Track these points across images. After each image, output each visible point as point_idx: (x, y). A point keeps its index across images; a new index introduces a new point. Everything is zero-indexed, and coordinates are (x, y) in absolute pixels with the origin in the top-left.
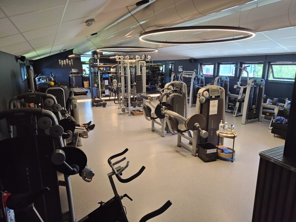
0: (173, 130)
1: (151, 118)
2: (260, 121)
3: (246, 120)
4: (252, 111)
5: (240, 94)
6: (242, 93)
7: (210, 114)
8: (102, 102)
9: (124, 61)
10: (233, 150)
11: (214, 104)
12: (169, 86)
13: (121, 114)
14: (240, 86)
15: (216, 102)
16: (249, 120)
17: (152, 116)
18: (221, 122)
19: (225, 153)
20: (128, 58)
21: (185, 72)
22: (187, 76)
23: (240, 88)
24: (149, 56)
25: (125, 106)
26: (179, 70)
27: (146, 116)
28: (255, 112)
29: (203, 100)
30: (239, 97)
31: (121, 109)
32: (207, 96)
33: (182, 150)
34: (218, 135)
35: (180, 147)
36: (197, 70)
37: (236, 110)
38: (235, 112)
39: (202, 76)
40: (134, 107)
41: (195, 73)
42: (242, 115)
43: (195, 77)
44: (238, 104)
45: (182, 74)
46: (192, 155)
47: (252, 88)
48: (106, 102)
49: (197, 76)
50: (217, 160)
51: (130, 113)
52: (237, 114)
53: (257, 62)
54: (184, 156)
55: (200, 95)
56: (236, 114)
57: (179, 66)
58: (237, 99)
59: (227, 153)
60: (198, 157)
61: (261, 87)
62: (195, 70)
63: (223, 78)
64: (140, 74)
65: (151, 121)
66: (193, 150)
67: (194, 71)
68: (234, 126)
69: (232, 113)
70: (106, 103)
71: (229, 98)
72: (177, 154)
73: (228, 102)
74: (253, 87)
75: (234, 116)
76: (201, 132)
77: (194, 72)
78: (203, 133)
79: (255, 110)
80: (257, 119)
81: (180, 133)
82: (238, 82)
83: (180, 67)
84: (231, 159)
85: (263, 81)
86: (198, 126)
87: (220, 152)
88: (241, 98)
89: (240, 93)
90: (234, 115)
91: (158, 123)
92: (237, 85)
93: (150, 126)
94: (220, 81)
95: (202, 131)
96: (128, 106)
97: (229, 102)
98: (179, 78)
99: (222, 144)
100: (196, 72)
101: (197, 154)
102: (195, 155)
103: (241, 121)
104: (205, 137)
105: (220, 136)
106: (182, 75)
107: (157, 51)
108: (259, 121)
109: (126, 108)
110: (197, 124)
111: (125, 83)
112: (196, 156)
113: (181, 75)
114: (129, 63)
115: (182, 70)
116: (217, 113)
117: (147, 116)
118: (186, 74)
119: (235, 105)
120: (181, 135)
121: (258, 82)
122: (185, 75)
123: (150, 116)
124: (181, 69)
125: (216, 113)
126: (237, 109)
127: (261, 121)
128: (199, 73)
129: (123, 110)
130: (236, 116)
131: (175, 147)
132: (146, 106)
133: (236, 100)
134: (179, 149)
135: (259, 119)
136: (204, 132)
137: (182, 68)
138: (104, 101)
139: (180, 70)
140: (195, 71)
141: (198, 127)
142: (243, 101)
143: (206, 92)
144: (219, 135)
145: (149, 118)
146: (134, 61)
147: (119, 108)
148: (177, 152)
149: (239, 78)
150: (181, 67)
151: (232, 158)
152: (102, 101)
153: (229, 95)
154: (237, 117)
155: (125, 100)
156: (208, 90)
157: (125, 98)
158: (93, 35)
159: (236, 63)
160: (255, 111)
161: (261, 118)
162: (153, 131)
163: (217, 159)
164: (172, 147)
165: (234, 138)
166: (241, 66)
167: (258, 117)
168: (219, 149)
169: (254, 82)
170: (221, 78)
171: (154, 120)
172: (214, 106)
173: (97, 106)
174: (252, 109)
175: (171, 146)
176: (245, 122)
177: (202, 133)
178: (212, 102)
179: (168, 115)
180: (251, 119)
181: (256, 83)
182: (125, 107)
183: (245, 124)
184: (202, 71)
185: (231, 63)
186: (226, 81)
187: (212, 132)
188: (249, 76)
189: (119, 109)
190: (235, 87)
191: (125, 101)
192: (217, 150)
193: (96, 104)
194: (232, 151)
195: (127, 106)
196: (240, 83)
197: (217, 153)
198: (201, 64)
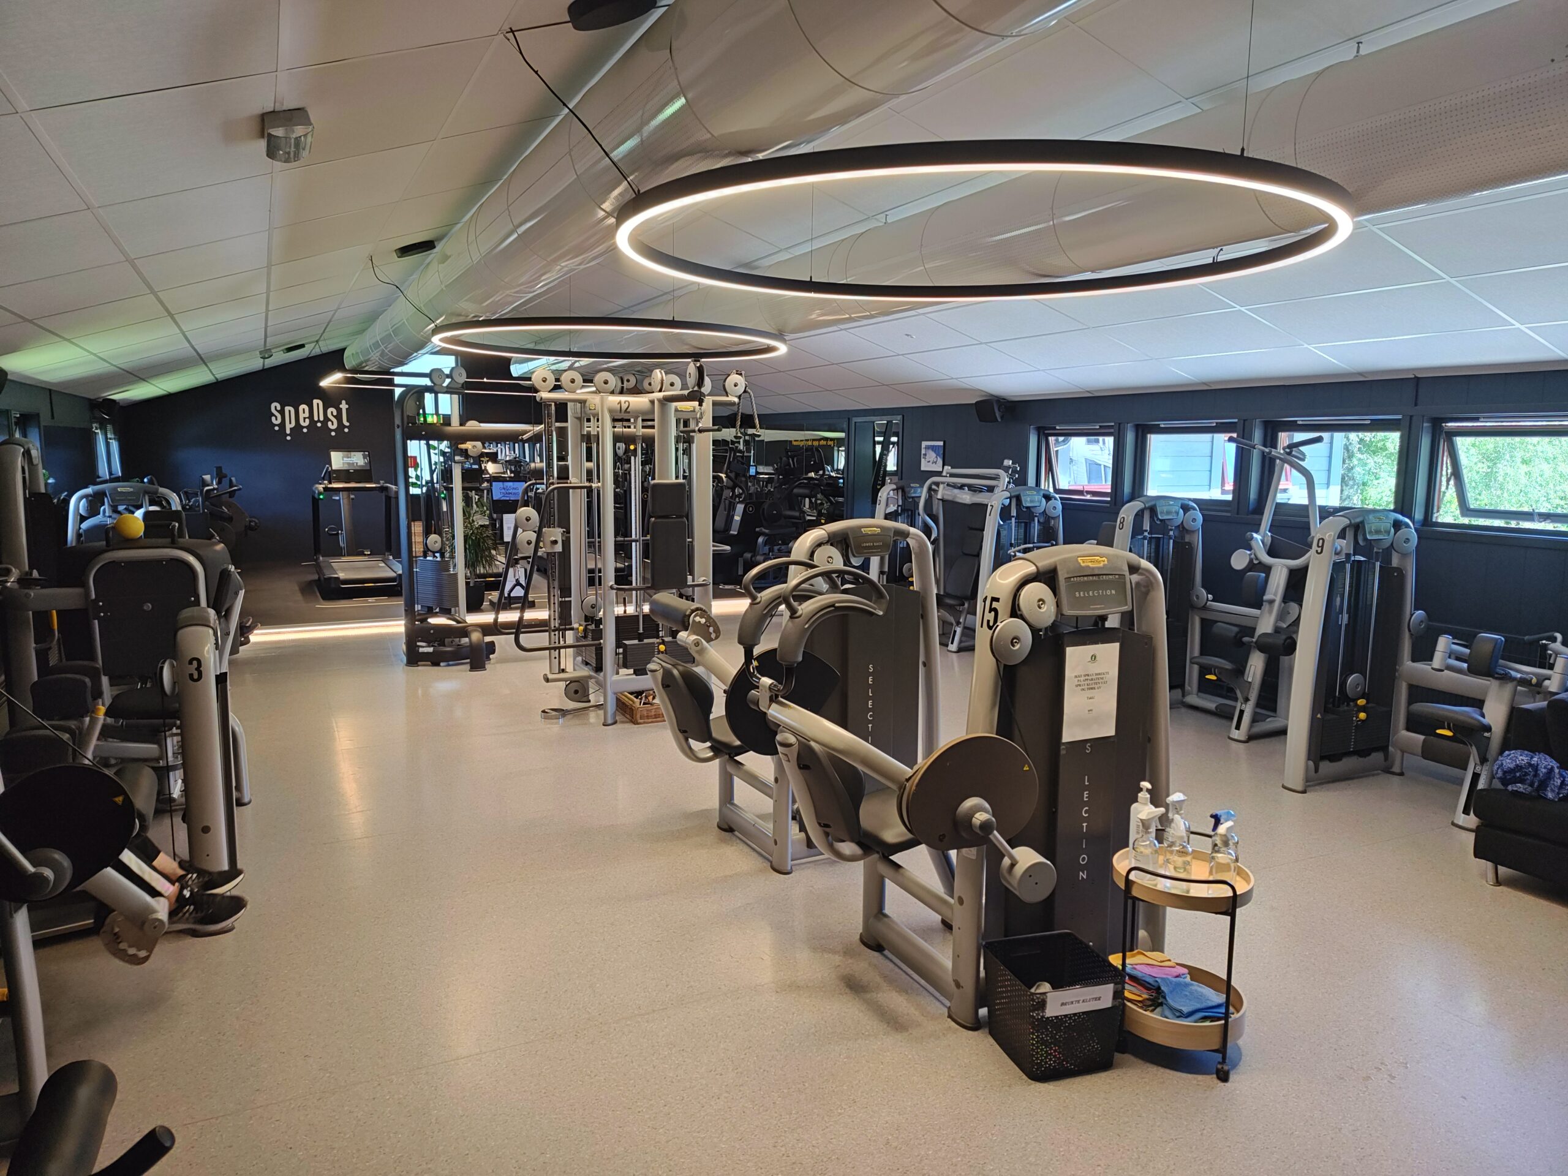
0: (827, 834)
1: (712, 748)
2: (1396, 769)
3: (1311, 763)
4: (1344, 708)
5: (1271, 602)
6: (1278, 599)
7: (1069, 735)
8: (465, 640)
9: (583, 402)
10: (1227, 987)
11: (1094, 668)
12: (820, 545)
13: (563, 712)
14: (1266, 559)
15: (1108, 655)
16: (1326, 767)
17: (715, 735)
18: (1143, 796)
19: (1171, 1009)
20: (606, 382)
21: (952, 475)
22: (966, 497)
23: (1267, 569)
24: (734, 378)
25: (587, 664)
26: (925, 466)
27: (681, 736)
28: (1362, 715)
29: (1015, 640)
30: (1266, 623)
31: (563, 685)
32: (1046, 614)
33: (885, 977)
34: (1122, 886)
35: (878, 948)
36: (1022, 459)
37: (1247, 700)
38: (1242, 712)
39: (1048, 497)
40: (636, 673)
41: (1011, 476)
42: (1283, 732)
43: (1010, 498)
44: (1256, 664)
45: (937, 484)
46: (950, 1016)
47: (1337, 568)
48: (488, 639)
49: (1018, 498)
50: (1120, 1066)
51: (611, 706)
52: (1255, 720)
53: (1367, 419)
54: (895, 1023)
55: (995, 610)
56: (1251, 725)
57: (924, 444)
58: (1252, 631)
59: (1185, 1010)
60: (992, 1034)
61: (1395, 561)
62: (1008, 462)
63: (1165, 509)
64: (673, 480)
65: (717, 761)
66: (958, 985)
67: (1000, 466)
68: (1230, 824)
69: (1225, 714)
70: (492, 644)
71: (1206, 624)
72: (850, 1010)
73: (1197, 653)
74: (1348, 566)
75: (1235, 734)
76: (1006, 861)
77: (1001, 472)
78: (1020, 869)
79: (1361, 702)
80: (1377, 757)
81: (875, 856)
82: (1257, 532)
83: (927, 448)
84: (1219, 1056)
85: (1404, 530)
86: (980, 817)
87: (1144, 1005)
88: (1277, 630)
89: (1265, 598)
90: (1238, 727)
91: (753, 780)
92: (1250, 548)
93: (712, 801)
94: (1147, 526)
95: (1011, 857)
96: (599, 668)
97: (1203, 652)
98: (917, 505)
99: (1157, 945)
100: (1015, 471)
101: (983, 1012)
102: (969, 1020)
103: (1281, 772)
104: (1034, 895)
105: (1135, 892)
106: (936, 491)
107: (782, 349)
108: (1388, 771)
109: (590, 677)
110: (979, 809)
111: (590, 534)
112: (975, 1025)
113: (930, 489)
114: (611, 411)
115: (940, 461)
116: (1112, 733)
117: (683, 732)
118: (961, 487)
119: (1240, 671)
120: (883, 868)
121: (1378, 532)
122: (956, 491)
123: (705, 735)
124: (932, 455)
125: (1111, 731)
126: (1253, 695)
127: (1401, 774)
128: (1031, 481)
129: (577, 690)
130: (1251, 738)
131: (848, 952)
132: (675, 672)
133: (1246, 639)
134: (868, 964)
135: (1386, 758)
136: (1026, 857)
137: (938, 455)
138: (476, 636)
139: (930, 462)
140: (1006, 469)
141: (986, 826)
142: (1290, 647)
143: (1037, 590)
144: (1129, 883)
145: (701, 747)
146: (638, 402)
147: (550, 676)
148: (854, 986)
149: (1259, 509)
150: (933, 448)
151: (1223, 1050)
152: (464, 632)
153: (1205, 608)
154: (1252, 744)
155: (585, 630)
156: (1048, 577)
157: (587, 619)
158: (405, 251)
159: (1240, 427)
160: (1363, 709)
161: (1403, 752)
162: (728, 828)
163: (1118, 1056)
164: (824, 949)
165: (1229, 906)
166: (1271, 440)
167: (1384, 749)
168: (1134, 979)
169: (1350, 534)
170: (1153, 510)
171: (732, 758)
172: (1092, 683)
173: (435, 660)
174: (1345, 698)
175: (820, 943)
176: (1307, 780)
177: (1013, 865)
178: (1076, 658)
179: (792, 739)
180: (1340, 760)
181: (1365, 539)
182: (585, 672)
183: (1304, 792)
184: (1050, 469)
185: (1213, 423)
186: (1182, 529)
187: (1083, 859)
188: (1320, 501)
189: (547, 680)
190: (1239, 560)
191: (585, 637)
192: (1118, 995)
193: (431, 650)
194: (1220, 998)
195: (593, 663)
196: (1268, 541)
197: (1119, 1009)
198: (1044, 433)
